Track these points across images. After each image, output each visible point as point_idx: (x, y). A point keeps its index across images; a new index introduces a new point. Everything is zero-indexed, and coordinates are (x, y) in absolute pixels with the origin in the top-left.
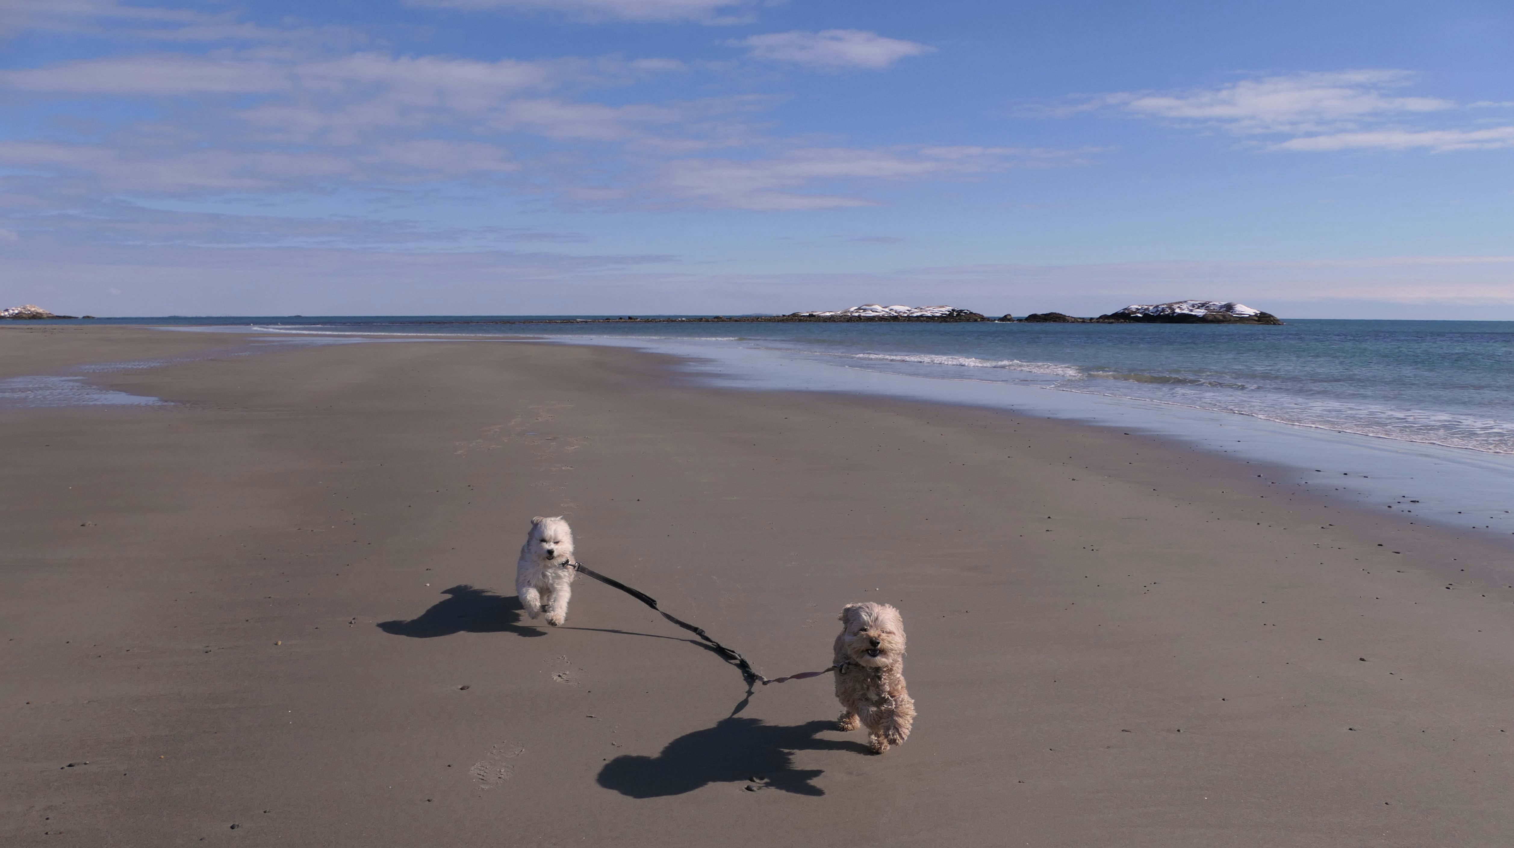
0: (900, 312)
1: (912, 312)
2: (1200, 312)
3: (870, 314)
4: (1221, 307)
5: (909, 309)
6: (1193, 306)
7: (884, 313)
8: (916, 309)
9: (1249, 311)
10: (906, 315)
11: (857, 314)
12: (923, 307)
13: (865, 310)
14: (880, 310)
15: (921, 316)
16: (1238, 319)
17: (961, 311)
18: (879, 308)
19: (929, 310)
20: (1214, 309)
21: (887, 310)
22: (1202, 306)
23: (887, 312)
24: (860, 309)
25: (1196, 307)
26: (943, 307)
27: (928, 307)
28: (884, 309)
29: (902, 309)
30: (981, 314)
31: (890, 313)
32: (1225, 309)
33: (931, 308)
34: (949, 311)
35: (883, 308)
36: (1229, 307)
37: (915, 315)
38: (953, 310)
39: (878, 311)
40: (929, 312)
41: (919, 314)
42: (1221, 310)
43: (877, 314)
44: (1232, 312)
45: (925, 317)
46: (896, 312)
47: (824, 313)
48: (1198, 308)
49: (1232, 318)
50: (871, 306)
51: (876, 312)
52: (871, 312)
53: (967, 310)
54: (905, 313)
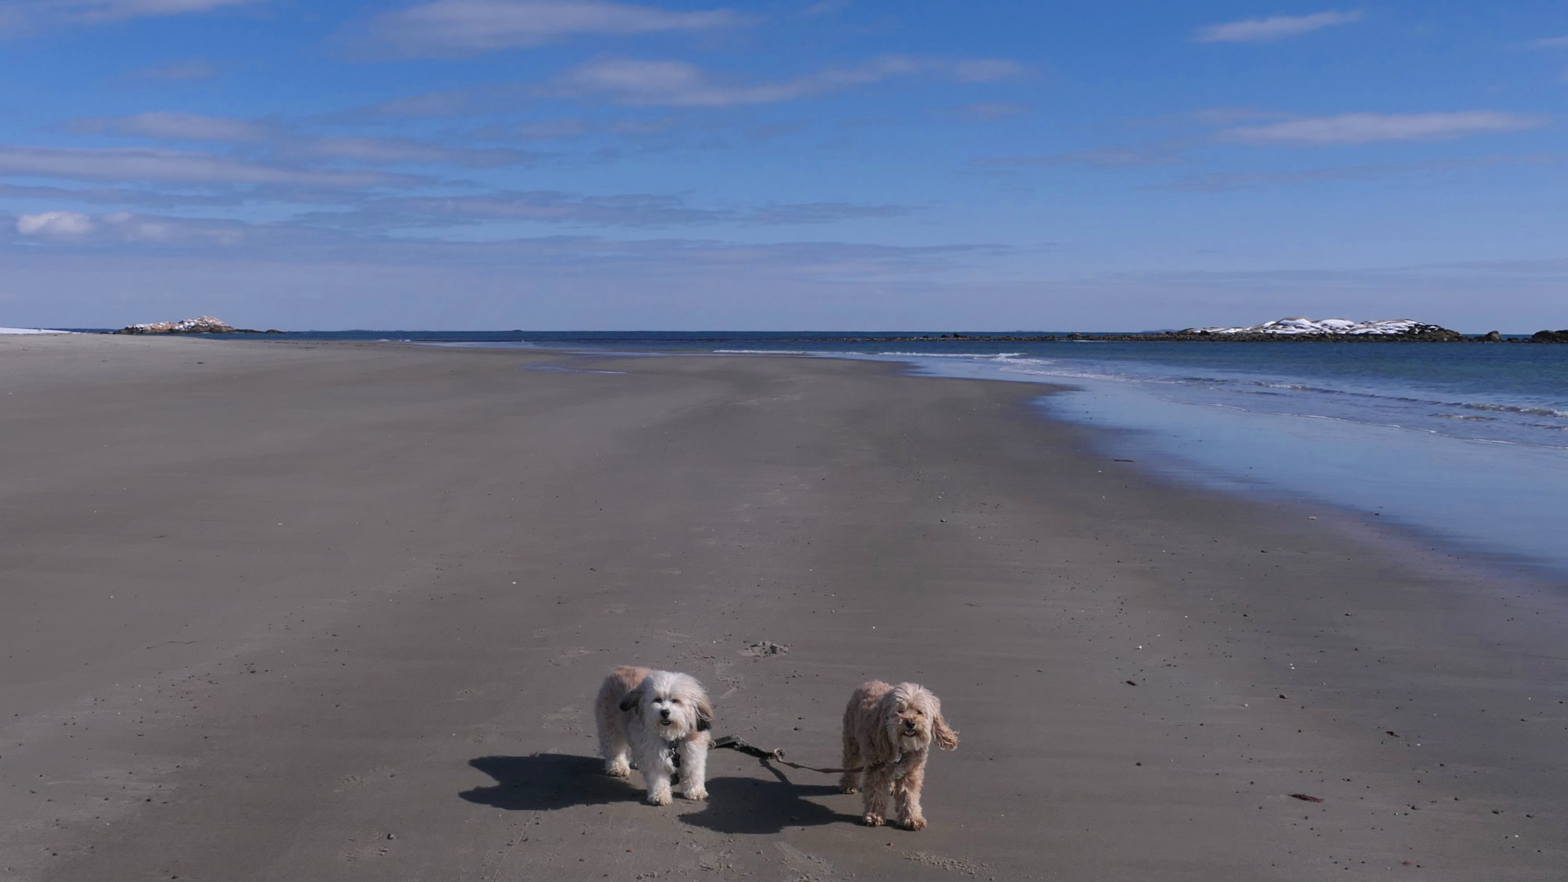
0: (1337, 328)
1: (1354, 328)
3: (1292, 330)
5: (1351, 323)
7: (1313, 329)
8: (1362, 323)
10: (1344, 332)
11: (1271, 331)
12: (1372, 322)
13: (1285, 326)
14: (1307, 325)
15: (1366, 335)
17: (1427, 327)
18: (1306, 323)
19: (1381, 326)
21: (1318, 325)
23: (1318, 328)
24: (1278, 324)
26: (1403, 321)
27: (1379, 322)
28: (1313, 325)
29: (1340, 324)
30: (1455, 330)
31: (1322, 330)
33: (1384, 323)
34: (1409, 327)
35: (1313, 322)
37: (1357, 332)
38: (1416, 326)
39: (1304, 326)
40: (1378, 328)
41: (1363, 331)
43: (1303, 331)
45: (1373, 335)
46: (1330, 329)
47: (1228, 329)
50: (1294, 320)
51: (1302, 328)
52: (1293, 328)
53: (1436, 326)
54: (1344, 329)
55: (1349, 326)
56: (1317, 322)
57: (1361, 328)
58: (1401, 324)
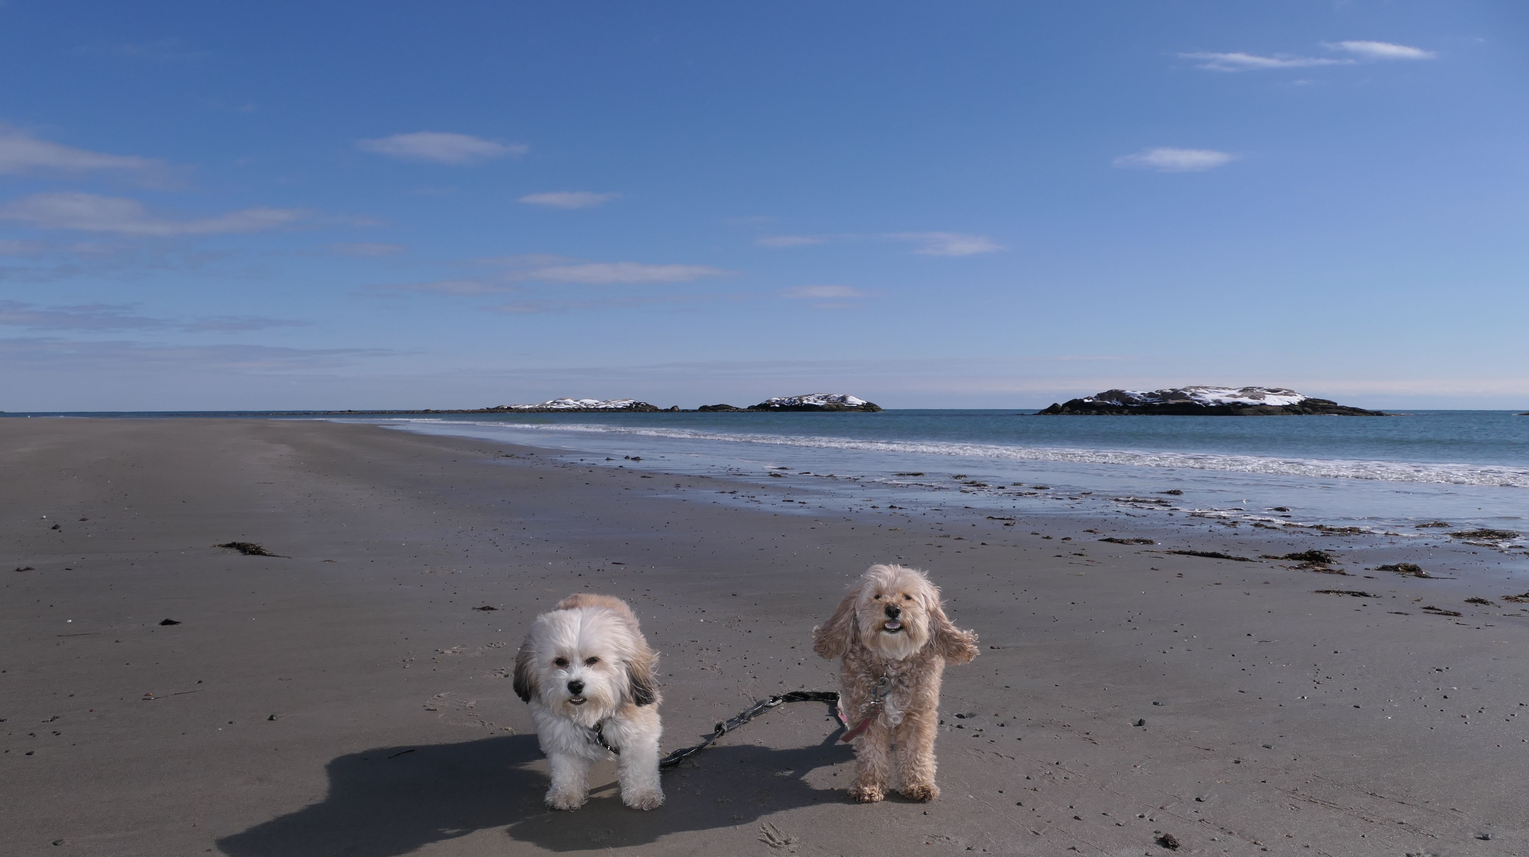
0: (589, 404)
1: (599, 404)
2: (821, 403)
3: (563, 406)
4: (839, 398)
6: (818, 398)
7: (575, 405)
8: (604, 402)
9: (859, 402)
10: (593, 407)
11: (549, 407)
12: (610, 401)
13: (558, 403)
14: (571, 403)
15: (606, 408)
16: (848, 408)
17: (639, 404)
18: (571, 401)
20: (833, 400)
21: (578, 403)
22: (825, 398)
23: (578, 405)
24: (554, 402)
25: (821, 399)
26: (627, 400)
27: (613, 401)
28: (575, 403)
29: (591, 402)
30: (655, 406)
31: (580, 406)
32: (841, 400)
33: (616, 401)
34: (630, 404)
35: (575, 401)
36: (844, 399)
37: (600, 407)
38: (634, 403)
40: (613, 404)
42: (838, 401)
43: (569, 406)
44: (845, 403)
45: (609, 409)
46: (585, 405)
47: (525, 406)
48: (822, 400)
49: (844, 408)
50: (564, 400)
51: (568, 405)
52: (564, 405)
53: (644, 403)
54: (593, 405)
55: (596, 403)
56: (577, 401)
57: (603, 405)
58: (626, 402)
